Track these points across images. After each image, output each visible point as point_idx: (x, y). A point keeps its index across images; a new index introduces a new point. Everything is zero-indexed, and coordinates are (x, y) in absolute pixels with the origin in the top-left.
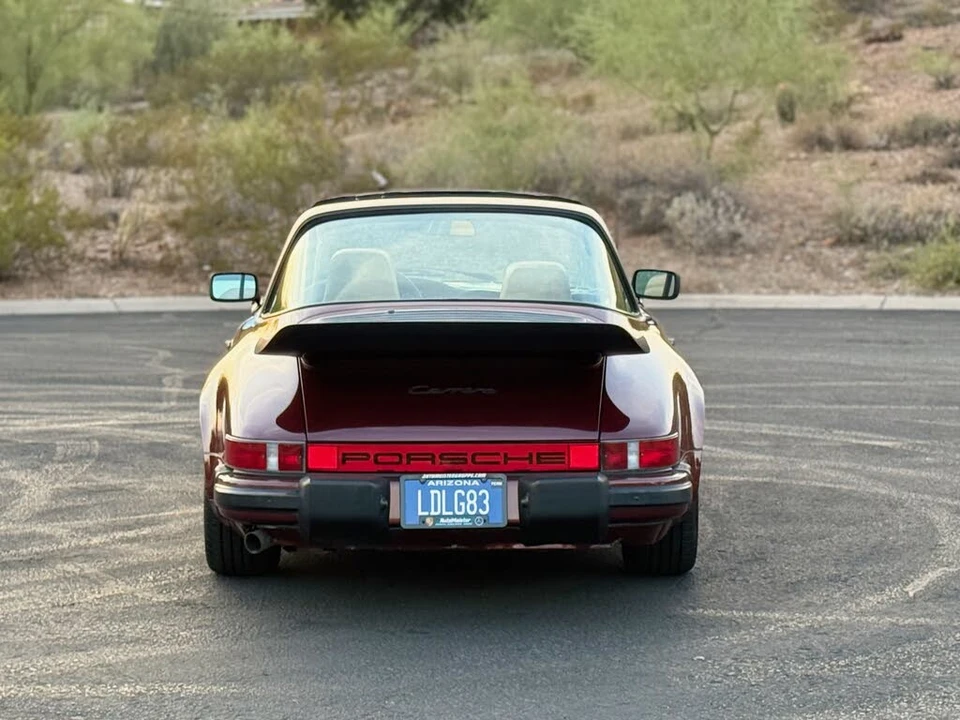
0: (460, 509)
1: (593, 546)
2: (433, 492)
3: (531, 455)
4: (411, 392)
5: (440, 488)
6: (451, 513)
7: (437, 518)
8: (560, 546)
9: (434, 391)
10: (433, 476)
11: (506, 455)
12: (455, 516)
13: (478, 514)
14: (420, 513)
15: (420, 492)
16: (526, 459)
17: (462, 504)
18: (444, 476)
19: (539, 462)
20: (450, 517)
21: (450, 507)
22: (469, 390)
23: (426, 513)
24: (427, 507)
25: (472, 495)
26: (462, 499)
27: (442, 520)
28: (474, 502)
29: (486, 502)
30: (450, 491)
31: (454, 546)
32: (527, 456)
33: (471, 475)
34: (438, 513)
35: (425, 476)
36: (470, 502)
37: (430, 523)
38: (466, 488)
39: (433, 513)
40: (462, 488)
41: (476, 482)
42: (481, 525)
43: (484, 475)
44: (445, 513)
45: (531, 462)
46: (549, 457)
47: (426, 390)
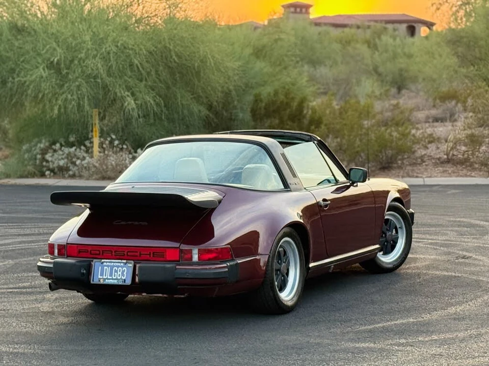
0: (115, 276)
1: (175, 296)
2: (105, 268)
3: (150, 253)
4: (114, 223)
5: (108, 266)
6: (111, 278)
7: (104, 280)
8: (161, 295)
9: (123, 223)
10: (106, 261)
11: (140, 252)
12: (112, 279)
13: (121, 279)
14: (99, 277)
15: (100, 267)
16: (148, 254)
17: (116, 274)
18: (110, 261)
19: (153, 256)
20: (110, 279)
21: (111, 275)
22: (136, 223)
23: (102, 277)
24: (102, 275)
25: (120, 270)
26: (116, 271)
27: (107, 280)
28: (120, 273)
29: (125, 273)
30: (112, 267)
31: (119, 293)
32: (148, 253)
33: (120, 261)
34: (106, 277)
35: (103, 261)
36: (119, 273)
37: (102, 282)
38: (118, 267)
39: (104, 277)
40: (116, 266)
41: (122, 264)
42: (121, 283)
43: (125, 261)
44: (109, 277)
45: (150, 256)
46: (157, 254)
47: (120, 222)
